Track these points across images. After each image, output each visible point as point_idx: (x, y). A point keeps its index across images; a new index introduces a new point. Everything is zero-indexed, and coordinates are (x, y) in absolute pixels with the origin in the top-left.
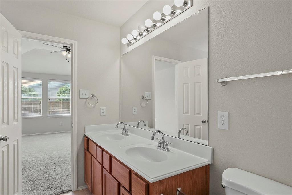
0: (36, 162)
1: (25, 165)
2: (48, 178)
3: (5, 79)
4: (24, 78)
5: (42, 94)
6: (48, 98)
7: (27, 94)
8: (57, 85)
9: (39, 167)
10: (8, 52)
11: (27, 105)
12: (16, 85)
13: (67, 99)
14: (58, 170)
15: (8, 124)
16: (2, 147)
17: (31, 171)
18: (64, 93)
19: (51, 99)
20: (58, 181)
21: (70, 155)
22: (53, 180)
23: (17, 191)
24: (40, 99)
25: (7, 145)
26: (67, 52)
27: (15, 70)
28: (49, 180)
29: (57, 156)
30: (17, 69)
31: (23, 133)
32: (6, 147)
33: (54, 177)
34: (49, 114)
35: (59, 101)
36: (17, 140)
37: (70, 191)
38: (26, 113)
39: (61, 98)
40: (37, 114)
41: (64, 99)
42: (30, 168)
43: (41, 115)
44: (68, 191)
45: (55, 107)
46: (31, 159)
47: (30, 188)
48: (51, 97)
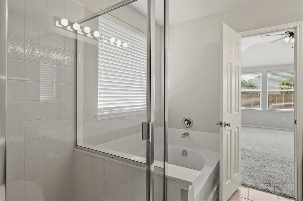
0: (255, 153)
1: (245, 153)
2: (266, 173)
3: (229, 76)
4: (243, 73)
5: (261, 87)
6: (267, 91)
7: (247, 88)
8: (278, 76)
9: (257, 158)
10: (231, 54)
11: (247, 98)
12: (237, 81)
13: (291, 92)
14: (278, 169)
15: (231, 113)
16: (227, 131)
17: (250, 160)
18: (288, 84)
19: (272, 92)
20: (277, 181)
21: (293, 157)
22: (271, 177)
23: (238, 172)
24: (259, 92)
25: (230, 130)
26: (290, 36)
27: (236, 67)
28: (267, 176)
29: (276, 154)
30: (238, 67)
31: (242, 123)
32: (230, 131)
33: (273, 174)
34: (269, 107)
35: (281, 94)
36: (238, 128)
37: (292, 197)
38: (247, 106)
39: (284, 90)
40: (257, 107)
41: (287, 92)
42: (249, 157)
43: (261, 109)
44: (290, 197)
45: (276, 100)
46: (250, 149)
47: (249, 174)
48: (271, 90)
